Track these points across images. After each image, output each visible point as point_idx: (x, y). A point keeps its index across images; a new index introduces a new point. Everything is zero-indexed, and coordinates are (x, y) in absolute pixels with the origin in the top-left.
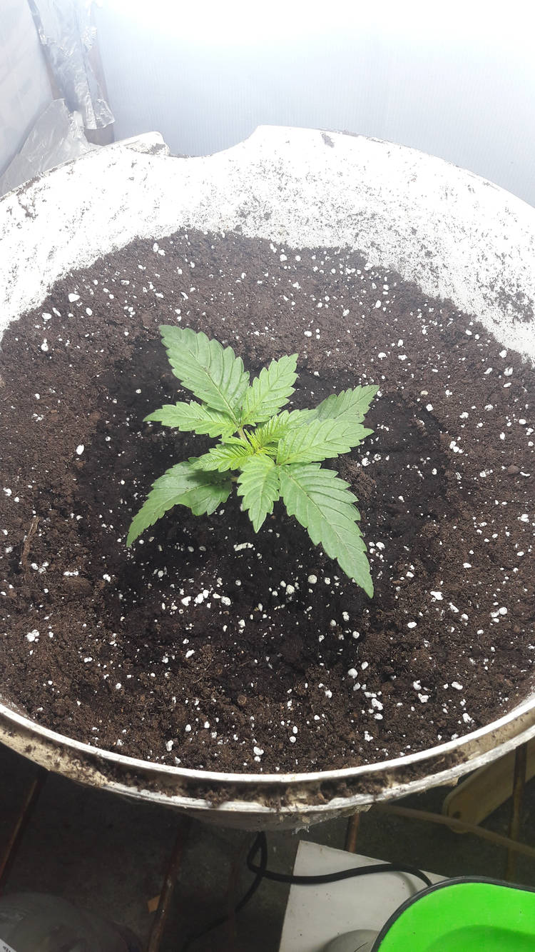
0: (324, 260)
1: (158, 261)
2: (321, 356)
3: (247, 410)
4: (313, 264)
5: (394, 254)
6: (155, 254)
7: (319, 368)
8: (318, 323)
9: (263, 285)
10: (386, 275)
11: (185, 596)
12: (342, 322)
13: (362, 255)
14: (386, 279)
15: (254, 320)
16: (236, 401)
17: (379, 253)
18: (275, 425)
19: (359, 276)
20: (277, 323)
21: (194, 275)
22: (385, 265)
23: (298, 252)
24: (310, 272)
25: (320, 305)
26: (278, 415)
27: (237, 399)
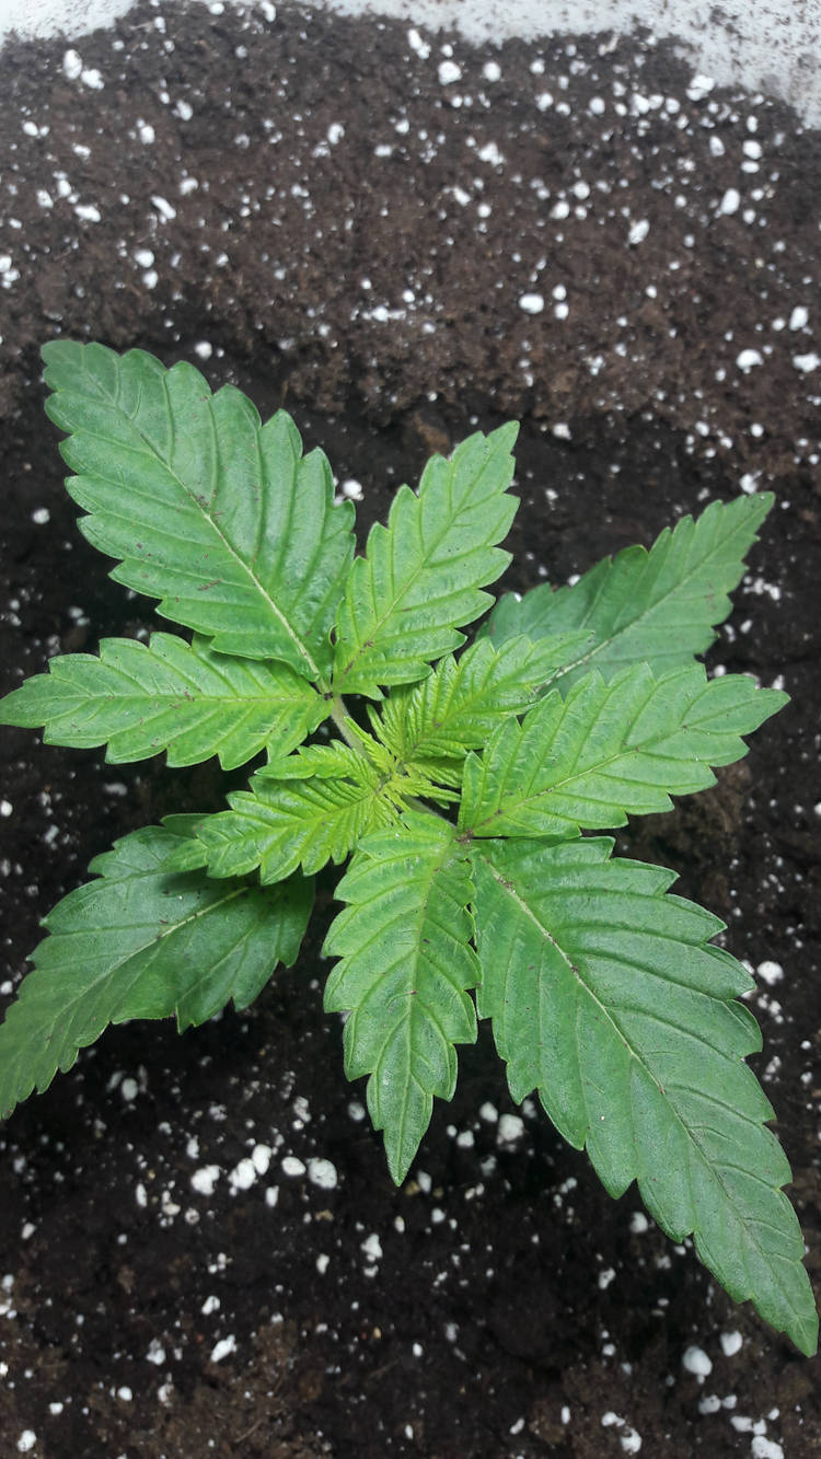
0: (567, 72)
1: (84, 105)
2: (572, 374)
3: (354, 638)
4: (537, 85)
5: (782, 47)
6: (72, 85)
7: (570, 415)
8: (561, 269)
9: (396, 158)
10: (755, 111)
11: (202, 1163)
12: (628, 265)
13: (680, 53)
14: (752, 124)
15: (371, 274)
16: (315, 606)
17: (735, 45)
18: (449, 691)
19: (675, 117)
20: (439, 275)
21: (190, 141)
22: (750, 80)
23: (490, 51)
24: (528, 110)
25: (562, 210)
26: (457, 654)
27: (315, 599)
